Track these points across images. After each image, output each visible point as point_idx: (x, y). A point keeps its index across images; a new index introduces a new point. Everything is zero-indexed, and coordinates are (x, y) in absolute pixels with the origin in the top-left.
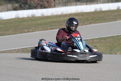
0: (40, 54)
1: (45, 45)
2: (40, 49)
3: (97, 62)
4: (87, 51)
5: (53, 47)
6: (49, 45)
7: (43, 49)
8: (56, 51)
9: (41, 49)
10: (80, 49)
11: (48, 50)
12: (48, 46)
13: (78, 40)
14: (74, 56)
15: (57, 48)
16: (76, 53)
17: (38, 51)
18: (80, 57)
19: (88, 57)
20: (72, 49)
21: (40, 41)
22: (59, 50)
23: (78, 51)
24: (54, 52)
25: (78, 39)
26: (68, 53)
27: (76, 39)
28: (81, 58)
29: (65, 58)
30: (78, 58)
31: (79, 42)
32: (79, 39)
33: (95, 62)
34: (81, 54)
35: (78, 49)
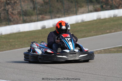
0: (31, 57)
1: (37, 47)
2: (31, 51)
3: (89, 61)
4: (77, 50)
5: (44, 49)
6: (40, 47)
7: (34, 51)
8: (46, 52)
9: (33, 51)
10: (69, 49)
11: (39, 52)
12: (39, 49)
13: (68, 41)
14: (63, 57)
15: (47, 49)
16: (65, 54)
17: (30, 54)
18: (69, 57)
19: (78, 57)
20: (62, 50)
21: (32, 44)
22: (49, 51)
23: (68, 51)
24: (44, 54)
25: (67, 39)
26: (58, 53)
27: (66, 39)
28: (71, 58)
29: (55, 59)
30: (68, 59)
31: (69, 42)
32: (69, 39)
33: (87, 61)
34: (70, 54)
35: (67, 49)
